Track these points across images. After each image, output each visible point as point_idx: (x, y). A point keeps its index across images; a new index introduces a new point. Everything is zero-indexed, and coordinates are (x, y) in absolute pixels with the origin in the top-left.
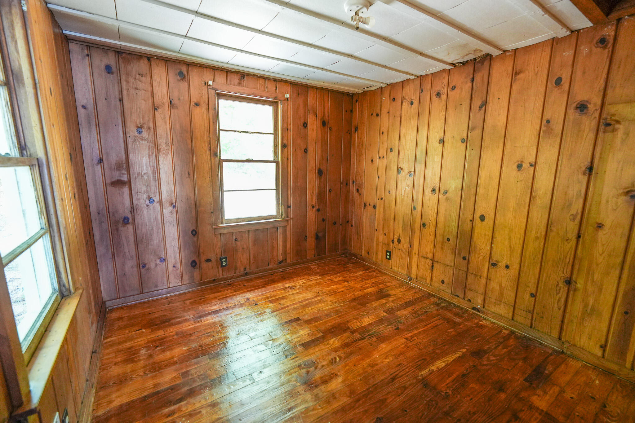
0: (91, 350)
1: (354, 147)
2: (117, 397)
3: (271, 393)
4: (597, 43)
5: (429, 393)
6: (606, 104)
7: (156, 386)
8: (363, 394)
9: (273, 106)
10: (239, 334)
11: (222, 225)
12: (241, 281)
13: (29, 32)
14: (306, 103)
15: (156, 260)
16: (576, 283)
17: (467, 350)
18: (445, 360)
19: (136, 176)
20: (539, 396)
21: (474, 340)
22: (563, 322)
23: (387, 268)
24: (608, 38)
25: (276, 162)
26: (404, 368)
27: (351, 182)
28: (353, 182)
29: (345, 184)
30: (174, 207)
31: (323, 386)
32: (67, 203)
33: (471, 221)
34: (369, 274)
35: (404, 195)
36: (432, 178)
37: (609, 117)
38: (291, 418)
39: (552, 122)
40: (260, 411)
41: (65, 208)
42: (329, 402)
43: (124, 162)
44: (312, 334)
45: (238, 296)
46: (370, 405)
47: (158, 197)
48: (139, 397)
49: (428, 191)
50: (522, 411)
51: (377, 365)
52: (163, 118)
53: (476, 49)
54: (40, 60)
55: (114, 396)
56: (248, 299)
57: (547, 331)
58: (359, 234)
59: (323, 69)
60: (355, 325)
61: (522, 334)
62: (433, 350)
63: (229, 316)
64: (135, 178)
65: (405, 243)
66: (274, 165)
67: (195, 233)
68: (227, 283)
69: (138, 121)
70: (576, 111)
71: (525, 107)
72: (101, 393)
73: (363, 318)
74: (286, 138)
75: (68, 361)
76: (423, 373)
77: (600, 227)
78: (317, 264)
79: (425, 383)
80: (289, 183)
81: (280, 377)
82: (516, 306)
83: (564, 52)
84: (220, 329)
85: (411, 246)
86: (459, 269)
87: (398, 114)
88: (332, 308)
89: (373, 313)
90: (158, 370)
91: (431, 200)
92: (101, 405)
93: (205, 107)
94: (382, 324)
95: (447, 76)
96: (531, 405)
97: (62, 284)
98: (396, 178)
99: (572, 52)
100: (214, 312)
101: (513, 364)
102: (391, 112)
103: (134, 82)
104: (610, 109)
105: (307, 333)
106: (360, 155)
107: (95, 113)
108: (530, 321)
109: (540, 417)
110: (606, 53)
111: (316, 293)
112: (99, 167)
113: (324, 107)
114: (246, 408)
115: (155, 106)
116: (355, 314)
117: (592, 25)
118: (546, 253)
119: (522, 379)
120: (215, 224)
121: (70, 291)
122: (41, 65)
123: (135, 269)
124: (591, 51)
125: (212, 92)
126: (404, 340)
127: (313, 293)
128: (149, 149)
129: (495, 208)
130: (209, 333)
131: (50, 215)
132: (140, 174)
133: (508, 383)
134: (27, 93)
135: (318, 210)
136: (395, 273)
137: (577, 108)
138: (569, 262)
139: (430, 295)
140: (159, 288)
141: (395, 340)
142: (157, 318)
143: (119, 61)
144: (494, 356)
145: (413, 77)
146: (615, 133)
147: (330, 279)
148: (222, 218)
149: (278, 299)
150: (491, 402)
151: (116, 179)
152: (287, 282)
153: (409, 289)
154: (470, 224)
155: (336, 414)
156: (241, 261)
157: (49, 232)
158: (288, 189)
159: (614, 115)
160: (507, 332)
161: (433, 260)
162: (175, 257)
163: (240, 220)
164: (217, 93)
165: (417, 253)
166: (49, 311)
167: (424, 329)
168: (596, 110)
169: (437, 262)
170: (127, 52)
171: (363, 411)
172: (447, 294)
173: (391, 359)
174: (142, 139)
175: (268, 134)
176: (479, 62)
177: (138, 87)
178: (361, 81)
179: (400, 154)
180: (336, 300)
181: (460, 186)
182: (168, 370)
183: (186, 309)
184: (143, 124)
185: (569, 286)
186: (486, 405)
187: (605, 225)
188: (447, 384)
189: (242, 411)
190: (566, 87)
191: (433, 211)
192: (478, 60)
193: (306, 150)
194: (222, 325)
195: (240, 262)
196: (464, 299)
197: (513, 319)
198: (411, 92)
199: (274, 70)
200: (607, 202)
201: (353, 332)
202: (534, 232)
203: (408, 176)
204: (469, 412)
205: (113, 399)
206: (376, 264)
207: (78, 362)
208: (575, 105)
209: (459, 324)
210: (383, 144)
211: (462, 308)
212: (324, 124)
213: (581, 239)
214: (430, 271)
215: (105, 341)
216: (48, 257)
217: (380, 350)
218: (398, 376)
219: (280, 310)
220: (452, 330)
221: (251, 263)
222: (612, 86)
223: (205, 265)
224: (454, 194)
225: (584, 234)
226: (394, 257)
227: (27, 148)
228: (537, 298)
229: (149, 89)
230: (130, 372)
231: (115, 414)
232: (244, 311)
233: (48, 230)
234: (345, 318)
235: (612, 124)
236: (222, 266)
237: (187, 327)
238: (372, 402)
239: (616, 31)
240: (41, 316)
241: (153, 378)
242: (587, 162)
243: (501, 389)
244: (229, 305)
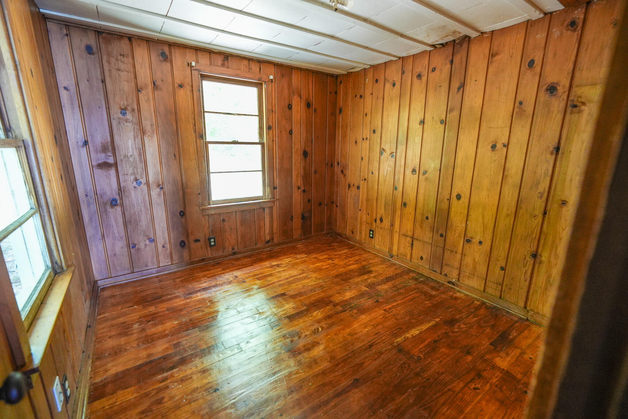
0: (86, 325)
1: (339, 130)
2: (113, 366)
3: (258, 360)
4: (567, 26)
5: (403, 357)
6: (574, 87)
7: (149, 356)
8: (343, 359)
9: (257, 87)
10: (227, 309)
11: (209, 206)
12: (229, 260)
13: (6, 12)
14: (290, 84)
15: (145, 241)
16: (541, 256)
17: (441, 319)
18: (420, 328)
19: (122, 158)
20: (501, 357)
21: (448, 311)
22: (528, 292)
23: (370, 246)
24: (577, 20)
25: (262, 144)
26: (381, 336)
27: (336, 164)
28: (338, 163)
29: (330, 165)
30: (162, 188)
31: (306, 353)
32: (54, 185)
33: (448, 200)
34: (354, 252)
35: (386, 175)
36: (413, 160)
37: (576, 99)
38: (275, 380)
39: (524, 104)
40: (247, 376)
41: (53, 189)
42: (311, 366)
43: (109, 144)
44: (297, 308)
45: (226, 274)
46: (348, 368)
47: (145, 178)
48: (132, 366)
49: (409, 172)
50: (485, 370)
51: (356, 334)
52: (147, 100)
53: (455, 31)
54: (19, 40)
55: (110, 365)
56: (236, 277)
57: (514, 301)
58: (343, 214)
59: (306, 50)
60: (337, 299)
61: (492, 305)
62: (409, 320)
63: (218, 293)
64: (122, 160)
65: (387, 223)
66: (259, 147)
67: (182, 214)
68: (216, 262)
69: (122, 103)
70: (546, 93)
71: (500, 88)
72: (98, 363)
73: (346, 292)
74: (270, 120)
75: (64, 331)
76: (398, 340)
77: (564, 204)
78: (303, 244)
79: (400, 349)
80: (275, 164)
81: (266, 346)
82: (488, 279)
83: (537, 34)
84: (209, 304)
85: (392, 225)
86: (437, 246)
87: (381, 96)
88: (316, 284)
89: (355, 287)
90: (151, 342)
91: (411, 180)
92: (98, 374)
93: (188, 88)
94: (363, 298)
95: (427, 58)
96: (494, 365)
97: (54, 261)
98: (378, 159)
99: (544, 35)
100: (203, 289)
101: (481, 331)
102: (374, 94)
103: (116, 63)
104: (577, 91)
105: (292, 307)
106: (344, 136)
107: (77, 95)
108: (499, 293)
109: (500, 375)
110: (575, 36)
111: (302, 270)
112: (85, 149)
113: (308, 88)
114: (234, 373)
115: (139, 87)
116: (338, 289)
117: (563, 8)
118: (516, 229)
119: (488, 343)
120: (203, 205)
121: (63, 269)
122: (21, 47)
123: (125, 249)
124: (562, 34)
125: (195, 73)
126: (383, 311)
127: (299, 270)
128: (134, 131)
129: (470, 187)
130: (198, 308)
131: (39, 196)
132: (126, 156)
133: (476, 347)
134: (9, 75)
135: (304, 191)
136: (378, 251)
137: (547, 90)
138: (535, 237)
139: (409, 271)
140: (149, 268)
141: (374, 312)
142: (148, 295)
143: (99, 42)
144: (465, 324)
145: (396, 59)
146: (581, 114)
147: (315, 258)
148: (209, 199)
149: (265, 277)
150: (458, 364)
151: (103, 161)
152: (274, 260)
153: (390, 266)
154: (447, 203)
155: (317, 377)
156: (229, 241)
157: (38, 211)
158: (274, 171)
159: (580, 97)
160: (478, 303)
161: (413, 238)
162: (164, 238)
163: (227, 201)
164: (201, 74)
165: (398, 232)
166: (44, 286)
167: (402, 301)
168: (565, 92)
169: (417, 239)
170: (107, 32)
171: (341, 374)
172: (425, 269)
173: (370, 329)
174: (127, 121)
175: (253, 115)
176: (458, 43)
177: (120, 68)
178: (344, 62)
179: (383, 135)
180: (320, 277)
181: (439, 166)
182: (160, 342)
183: (176, 287)
184: (127, 105)
185: (535, 259)
186: (453, 366)
187: (568, 201)
188: (420, 349)
189: (230, 376)
190: (538, 69)
191: (413, 191)
192: (457, 42)
193: (291, 132)
194: (211, 301)
195: (227, 243)
196: (441, 274)
197: (484, 291)
198: (393, 74)
199: (257, 51)
200: (571, 180)
201: (335, 305)
202: (505, 210)
203: (390, 157)
204: (438, 373)
205: (109, 368)
206: (360, 243)
207: (74, 335)
208: (546, 87)
209: (434, 296)
210: (366, 126)
211: (439, 283)
212: (308, 105)
213: (547, 216)
214: (410, 248)
215: (99, 317)
216: (39, 235)
217: (360, 321)
218: (375, 343)
219: (267, 286)
220: (428, 302)
221: (239, 243)
222: (579, 69)
223: (193, 245)
224: (433, 175)
225: (550, 211)
226: (377, 236)
227: (12, 130)
228: (507, 271)
229: (132, 70)
230: (124, 344)
231: (111, 381)
232: (233, 288)
233: (38, 209)
234: (328, 293)
235: (578, 105)
236: (211, 246)
237: (178, 303)
238: (350, 366)
239: (586, 14)
240: (36, 290)
241: (146, 349)
242: (555, 143)
243: (468, 353)
244: (218, 283)
